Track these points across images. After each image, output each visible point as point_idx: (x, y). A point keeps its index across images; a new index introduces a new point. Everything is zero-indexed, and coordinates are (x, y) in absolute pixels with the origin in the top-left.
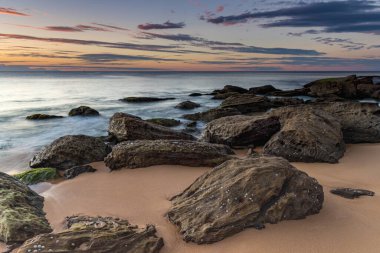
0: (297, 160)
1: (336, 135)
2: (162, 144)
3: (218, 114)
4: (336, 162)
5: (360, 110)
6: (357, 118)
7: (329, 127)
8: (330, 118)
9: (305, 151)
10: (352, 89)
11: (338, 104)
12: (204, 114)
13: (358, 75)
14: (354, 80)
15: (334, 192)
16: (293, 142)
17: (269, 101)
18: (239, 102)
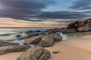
0: (45, 47)
1: (52, 40)
3: (27, 38)
4: (53, 46)
5: (56, 35)
6: (56, 37)
7: (51, 39)
8: (51, 37)
9: (47, 45)
10: (55, 31)
11: (52, 34)
12: (23, 38)
13: (56, 28)
14: (55, 29)
15: (53, 53)
16: (44, 43)
17: (39, 34)
18: (32, 34)
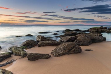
1: (89, 40)
2: (50, 42)
3: (63, 36)
4: (88, 45)
7: (87, 38)
8: (88, 36)
9: (81, 43)
10: (100, 30)
12: (60, 36)
15: (85, 50)
16: (79, 41)
17: (77, 33)
18: (69, 33)
